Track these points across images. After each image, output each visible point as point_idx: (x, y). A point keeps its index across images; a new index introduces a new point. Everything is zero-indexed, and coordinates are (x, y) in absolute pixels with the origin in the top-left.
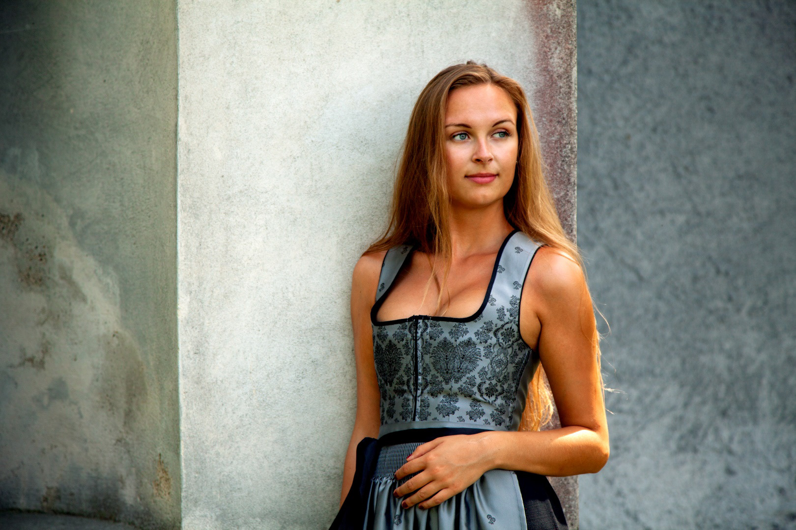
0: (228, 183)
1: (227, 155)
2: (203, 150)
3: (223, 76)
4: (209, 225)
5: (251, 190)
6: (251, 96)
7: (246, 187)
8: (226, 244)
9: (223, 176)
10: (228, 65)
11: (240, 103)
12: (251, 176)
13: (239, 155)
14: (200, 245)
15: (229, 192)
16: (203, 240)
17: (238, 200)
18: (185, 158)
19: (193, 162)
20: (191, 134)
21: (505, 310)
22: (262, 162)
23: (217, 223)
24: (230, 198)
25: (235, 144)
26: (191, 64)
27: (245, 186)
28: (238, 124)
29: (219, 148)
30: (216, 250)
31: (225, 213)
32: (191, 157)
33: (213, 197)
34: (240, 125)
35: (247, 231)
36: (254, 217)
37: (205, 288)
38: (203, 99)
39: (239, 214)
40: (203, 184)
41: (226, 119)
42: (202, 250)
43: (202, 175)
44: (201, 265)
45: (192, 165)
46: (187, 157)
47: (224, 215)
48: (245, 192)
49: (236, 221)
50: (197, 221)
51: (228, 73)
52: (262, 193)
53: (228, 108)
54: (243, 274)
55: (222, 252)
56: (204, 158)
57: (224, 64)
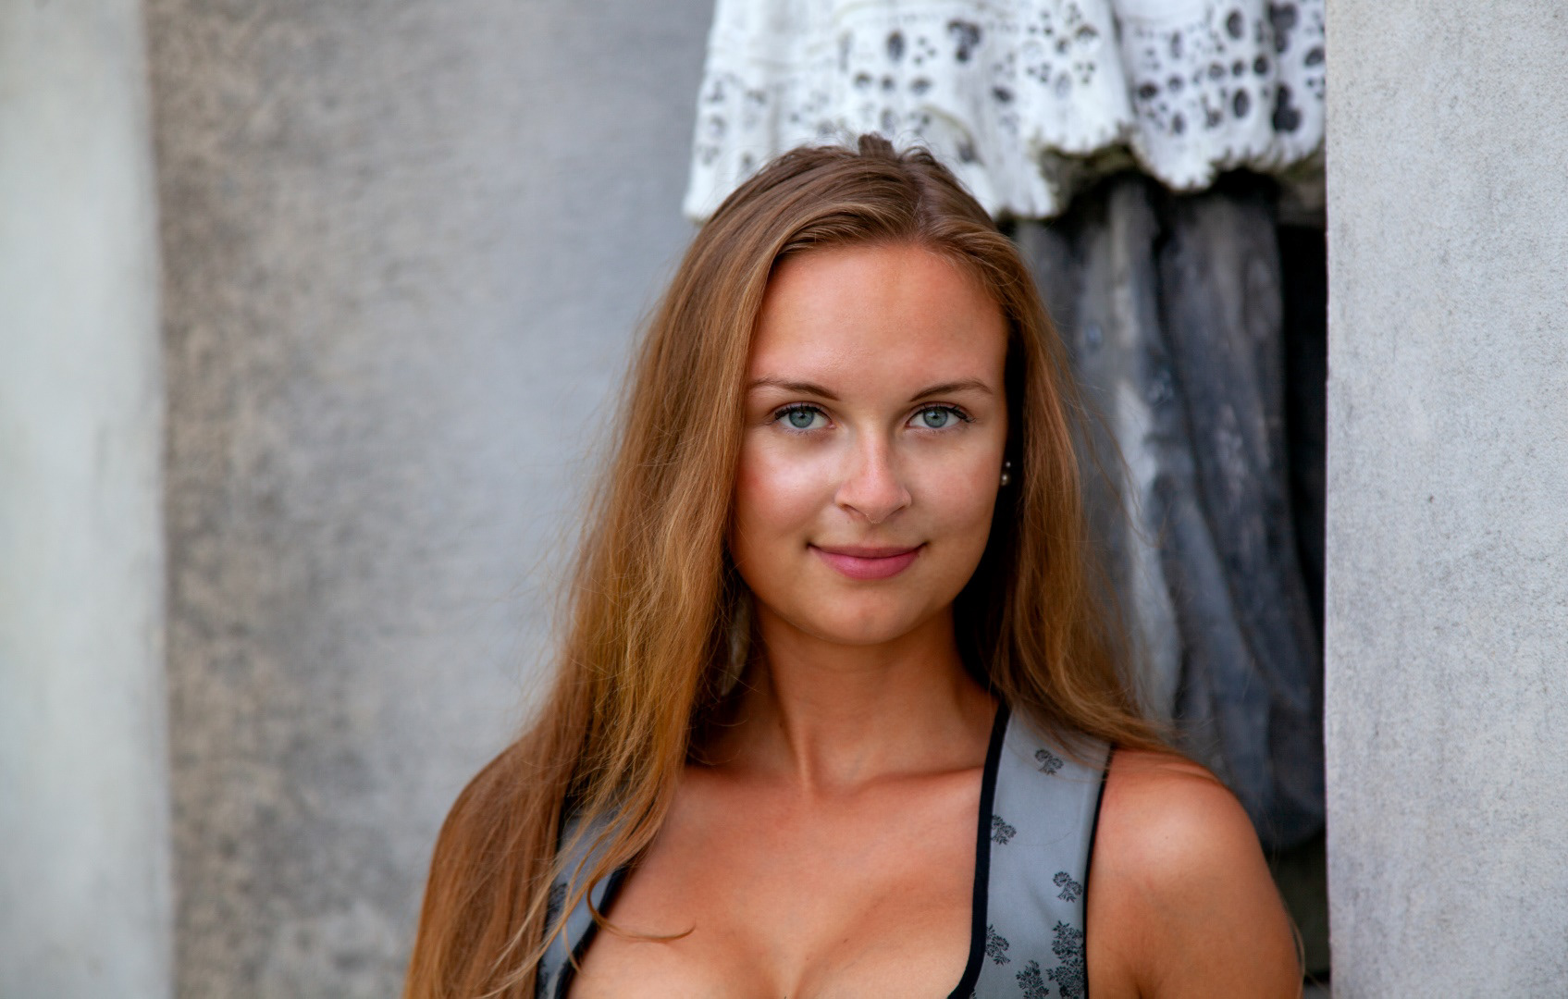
0: (1444, 522)
1: (1441, 424)
2: (1384, 406)
3: (1432, 152)
4: (1397, 667)
5: (1503, 549)
6: (1502, 215)
7: (1489, 539)
8: (1440, 736)
9: (1431, 499)
10: (1444, 110)
11: (1474, 242)
12: (1503, 500)
13: (1472, 424)
14: (1377, 733)
15: (1446, 556)
16: (1383, 719)
17: (1469, 582)
18: (1342, 435)
19: (1360, 448)
20: (1356, 355)
21: (1044, 976)
22: (1532, 450)
23: (1417, 662)
24: (1449, 573)
25: (1463, 385)
26: (1355, 115)
27: (1489, 533)
28: (1470, 316)
29: (1423, 401)
30: (1415, 756)
31: (1436, 628)
32: (1355, 432)
33: (1408, 569)
34: (1474, 319)
35: (1493, 695)
36: (1511, 643)
37: (1390, 886)
38: (1383, 233)
39: (1473, 632)
40: (1384, 524)
41: (1440, 300)
42: (1382, 752)
43: (1382, 494)
44: (1379, 802)
45: (1358, 461)
46: (1346, 434)
47: (1435, 633)
48: (1489, 555)
49: (1465, 657)
50: (1370, 650)
51: (1444, 139)
52: (1532, 560)
53: (1444, 260)
54: (1484, 849)
55: (1431, 763)
56: (1386, 436)
57: (1435, 108)
